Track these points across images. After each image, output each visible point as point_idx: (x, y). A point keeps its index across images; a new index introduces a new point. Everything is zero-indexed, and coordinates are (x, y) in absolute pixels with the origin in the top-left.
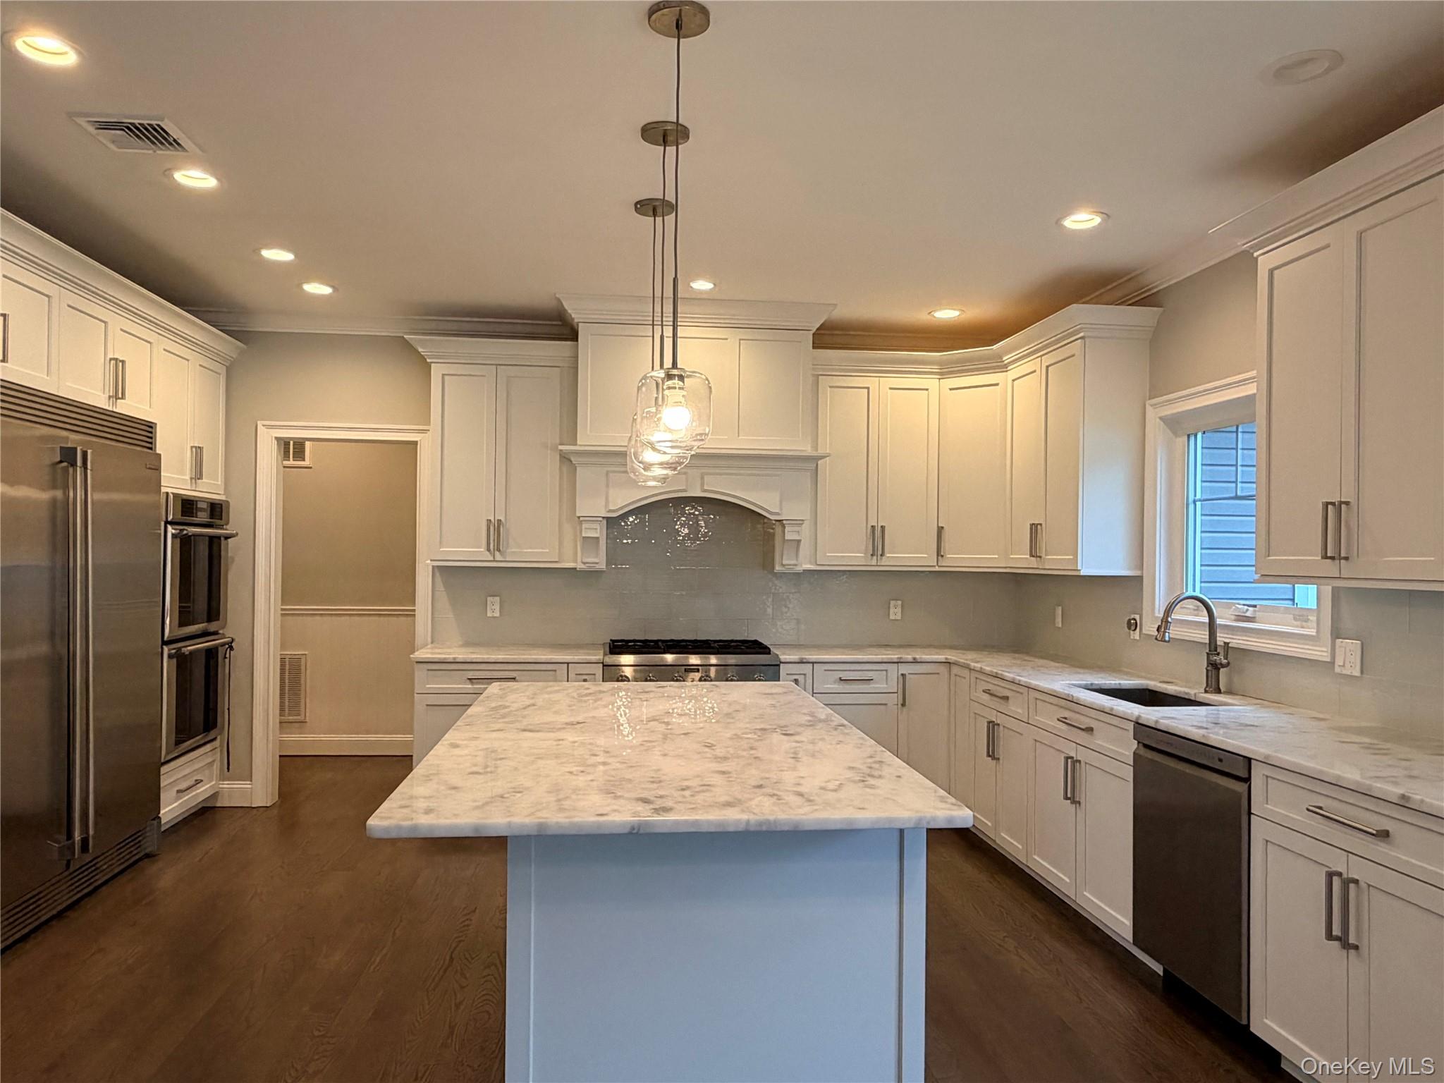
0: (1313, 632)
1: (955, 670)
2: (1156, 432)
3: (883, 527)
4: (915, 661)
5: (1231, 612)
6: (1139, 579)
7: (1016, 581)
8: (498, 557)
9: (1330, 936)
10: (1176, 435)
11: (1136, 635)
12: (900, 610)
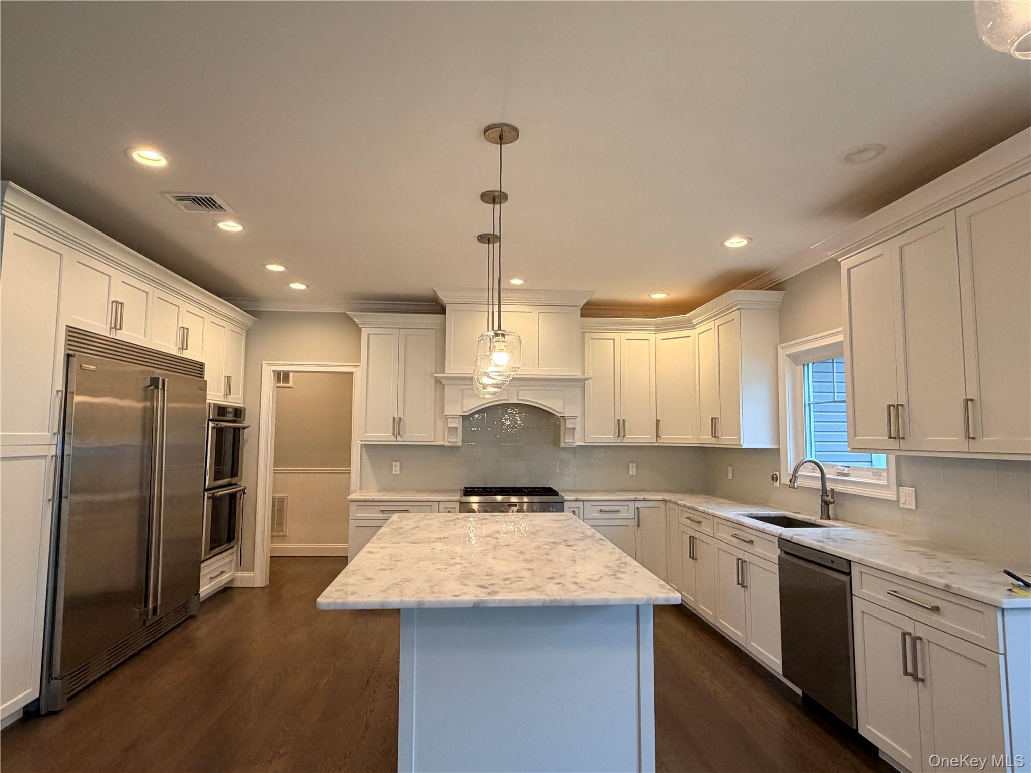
0: (885, 482)
1: (669, 505)
2: (785, 365)
3: (624, 421)
4: (645, 500)
5: (834, 470)
6: (778, 450)
7: (703, 452)
8: (399, 439)
9: (905, 673)
10: (797, 366)
11: (777, 484)
12: (635, 469)
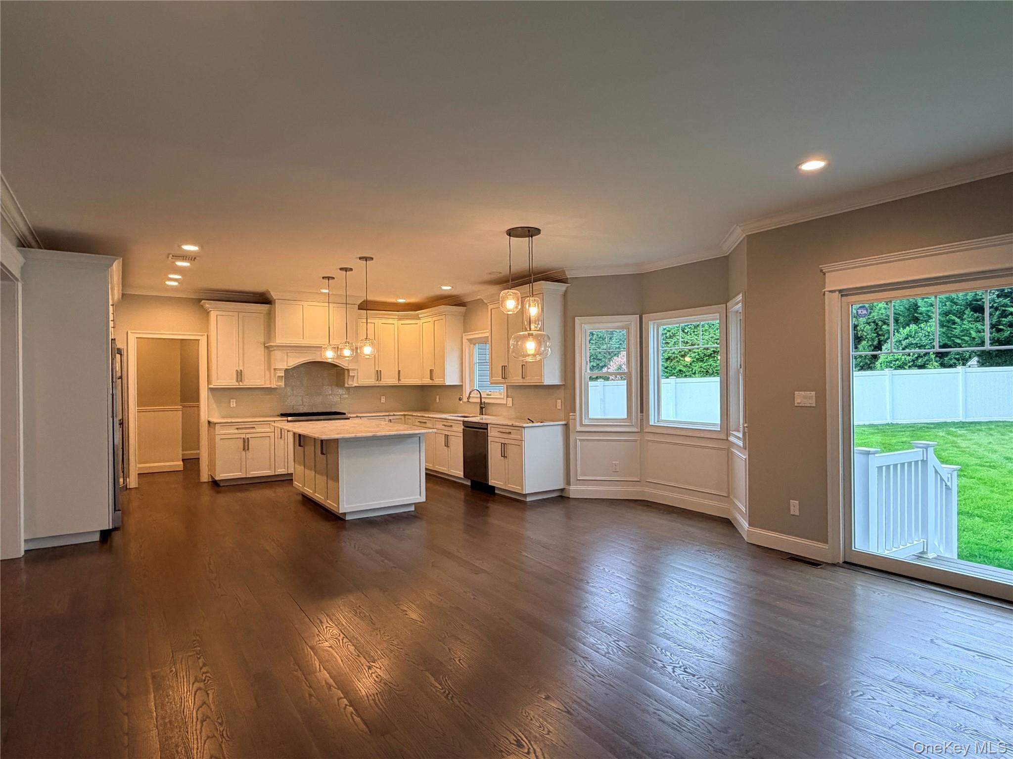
0: (503, 397)
1: (407, 417)
2: (466, 344)
3: (380, 371)
4: (394, 415)
5: (485, 394)
6: (462, 386)
7: (423, 388)
8: (241, 384)
9: (502, 456)
10: (471, 344)
11: (461, 402)
12: (384, 399)
